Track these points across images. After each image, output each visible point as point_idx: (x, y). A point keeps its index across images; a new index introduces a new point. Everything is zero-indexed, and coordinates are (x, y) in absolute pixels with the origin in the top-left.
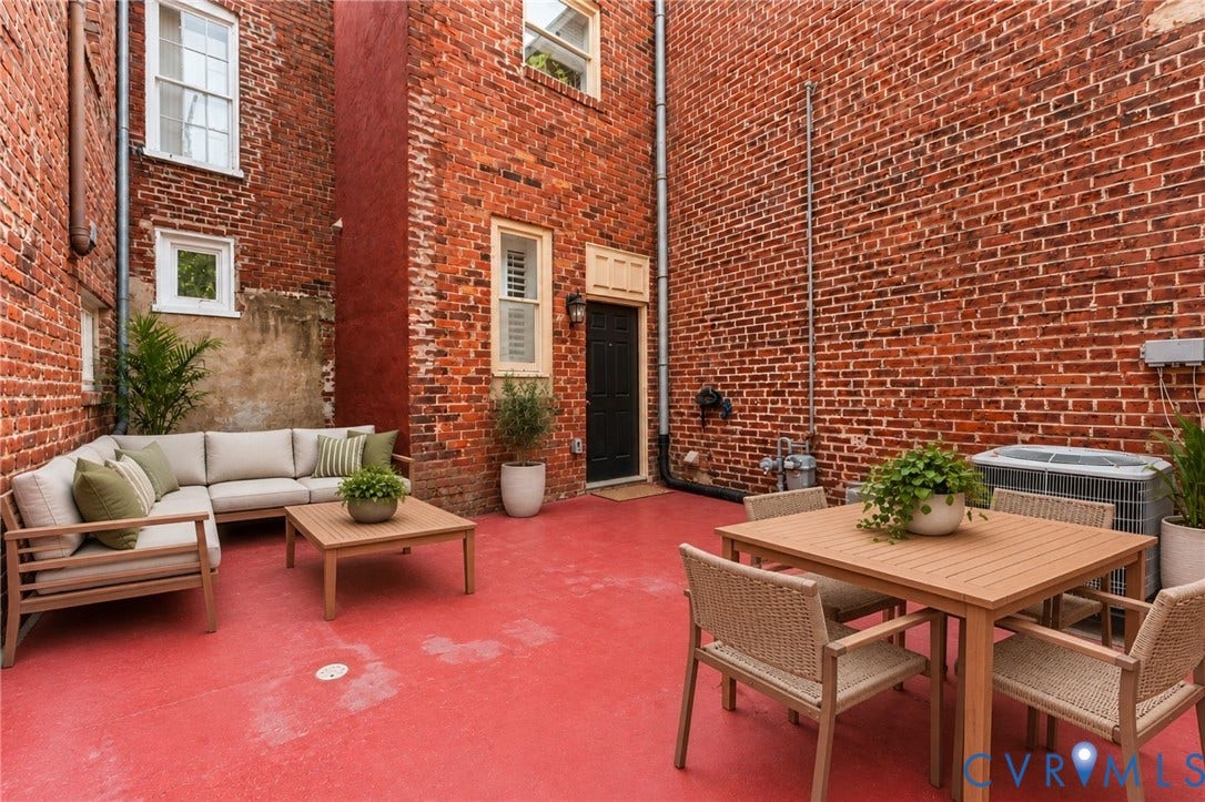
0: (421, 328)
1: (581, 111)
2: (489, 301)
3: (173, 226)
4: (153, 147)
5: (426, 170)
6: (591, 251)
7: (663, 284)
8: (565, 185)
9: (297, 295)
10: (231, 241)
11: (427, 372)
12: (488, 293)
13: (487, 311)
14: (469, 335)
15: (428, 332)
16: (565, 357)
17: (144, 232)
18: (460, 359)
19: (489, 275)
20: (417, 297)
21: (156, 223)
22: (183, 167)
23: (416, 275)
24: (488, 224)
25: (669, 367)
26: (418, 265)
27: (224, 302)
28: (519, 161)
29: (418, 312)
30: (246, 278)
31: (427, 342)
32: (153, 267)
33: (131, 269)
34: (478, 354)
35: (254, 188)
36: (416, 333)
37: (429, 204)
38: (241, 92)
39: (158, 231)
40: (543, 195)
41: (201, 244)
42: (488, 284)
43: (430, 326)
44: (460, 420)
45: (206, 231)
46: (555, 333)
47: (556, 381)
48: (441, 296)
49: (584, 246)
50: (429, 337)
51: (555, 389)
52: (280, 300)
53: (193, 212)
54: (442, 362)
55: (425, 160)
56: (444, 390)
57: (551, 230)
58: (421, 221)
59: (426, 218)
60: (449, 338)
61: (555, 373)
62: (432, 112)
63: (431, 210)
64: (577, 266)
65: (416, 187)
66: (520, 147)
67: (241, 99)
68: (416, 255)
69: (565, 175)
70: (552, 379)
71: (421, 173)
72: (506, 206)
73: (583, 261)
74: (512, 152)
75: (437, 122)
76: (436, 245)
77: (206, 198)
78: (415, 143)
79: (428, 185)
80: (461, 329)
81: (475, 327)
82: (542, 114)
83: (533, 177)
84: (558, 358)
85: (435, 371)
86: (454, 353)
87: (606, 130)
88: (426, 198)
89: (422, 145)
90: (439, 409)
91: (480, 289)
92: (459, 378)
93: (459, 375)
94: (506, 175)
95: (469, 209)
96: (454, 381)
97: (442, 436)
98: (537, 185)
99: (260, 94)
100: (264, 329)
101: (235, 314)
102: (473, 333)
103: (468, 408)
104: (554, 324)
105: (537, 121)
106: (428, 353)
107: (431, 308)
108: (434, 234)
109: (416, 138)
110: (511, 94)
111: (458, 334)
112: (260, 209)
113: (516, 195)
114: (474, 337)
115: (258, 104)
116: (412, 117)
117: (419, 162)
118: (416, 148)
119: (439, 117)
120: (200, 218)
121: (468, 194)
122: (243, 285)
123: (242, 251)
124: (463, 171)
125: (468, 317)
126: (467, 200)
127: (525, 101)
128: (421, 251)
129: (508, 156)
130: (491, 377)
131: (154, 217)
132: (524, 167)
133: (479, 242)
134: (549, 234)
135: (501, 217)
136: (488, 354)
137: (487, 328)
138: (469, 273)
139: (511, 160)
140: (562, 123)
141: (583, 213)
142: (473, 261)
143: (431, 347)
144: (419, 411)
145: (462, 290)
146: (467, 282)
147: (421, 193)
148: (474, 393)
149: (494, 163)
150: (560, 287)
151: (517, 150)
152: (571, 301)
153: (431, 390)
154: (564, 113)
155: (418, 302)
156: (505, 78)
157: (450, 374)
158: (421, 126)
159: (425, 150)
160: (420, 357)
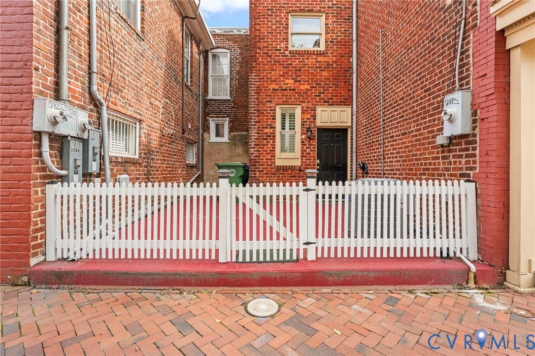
0: (252, 144)
1: (314, 57)
2: (275, 133)
3: (213, 117)
4: (210, 96)
5: (254, 96)
6: (319, 109)
7: (354, 117)
8: (308, 87)
9: (244, 133)
10: (227, 119)
11: (254, 157)
12: (275, 131)
13: (274, 136)
14: (268, 145)
15: (254, 145)
16: (306, 151)
17: (208, 120)
18: (265, 152)
19: (275, 124)
20: (252, 134)
21: (210, 117)
22: (216, 100)
23: (251, 128)
24: (275, 108)
25: (356, 153)
26: (251, 125)
27: (225, 139)
28: (287, 84)
29: (252, 139)
30: (231, 130)
31: (254, 148)
32: (209, 129)
33: (203, 131)
34: (270, 150)
35: (234, 102)
36: (251, 145)
37: (256, 106)
38: (230, 73)
39: (211, 119)
40: (296, 93)
41: (220, 120)
42: (275, 128)
43: (255, 143)
44: (265, 172)
45: (222, 117)
46: (302, 142)
47: (302, 159)
48: (258, 133)
49: (315, 108)
50: (255, 146)
51: (302, 162)
52: (240, 135)
53: (218, 112)
54: (259, 154)
55: (254, 93)
56: (259, 162)
57: (301, 104)
58: (253, 112)
59: (254, 110)
60: (261, 146)
61: (302, 156)
62: (256, 77)
63: (256, 107)
64: (311, 116)
65: (251, 102)
66: (287, 79)
67: (230, 75)
68: (251, 122)
69: (306, 83)
70: (300, 159)
71: (253, 97)
72: (282, 100)
73: (315, 113)
74: (284, 81)
75: (258, 80)
76: (257, 118)
77: (221, 107)
78: (251, 89)
79: (255, 100)
80: (265, 143)
81: (270, 142)
82: (296, 64)
83: (292, 88)
84: (303, 151)
85: (256, 156)
86: (263, 151)
87: (326, 60)
88: (254, 104)
89: (253, 89)
90: (258, 168)
91: (272, 130)
92: (264, 159)
93: (264, 158)
94: (281, 90)
95: (268, 104)
96: (263, 159)
97: (258, 177)
98: (294, 90)
99: (235, 72)
100: (235, 145)
101: (228, 141)
102: (269, 144)
103: (267, 168)
104: (302, 139)
105: (295, 67)
106: (254, 151)
107: (255, 137)
108: (256, 115)
109: (251, 87)
110: (284, 62)
111: (264, 145)
112: (234, 107)
113: (286, 96)
114: (269, 145)
115: (234, 76)
116: (250, 81)
117: (252, 94)
118: (251, 90)
119: (258, 79)
120: (220, 114)
121: (268, 100)
122: (230, 132)
123: (230, 122)
124: (266, 93)
125: (268, 139)
126: (267, 102)
127: (289, 62)
128: (252, 120)
129: (282, 83)
130: (276, 159)
131: (210, 115)
132: (289, 85)
133: (272, 114)
134: (300, 106)
135: (280, 104)
136: (275, 151)
137: (274, 142)
138: (268, 125)
139: (283, 84)
140: (305, 65)
141: (315, 95)
142: (269, 121)
143: (255, 149)
144: (251, 168)
145: (266, 131)
146: (267, 128)
147: (253, 103)
148: (269, 163)
149: (277, 87)
150: (304, 125)
151: (286, 80)
152: (309, 129)
153: (255, 162)
154: (306, 60)
155: (251, 136)
156: (281, 57)
157: (261, 157)
158: (253, 83)
159: (254, 90)
160: (252, 152)
